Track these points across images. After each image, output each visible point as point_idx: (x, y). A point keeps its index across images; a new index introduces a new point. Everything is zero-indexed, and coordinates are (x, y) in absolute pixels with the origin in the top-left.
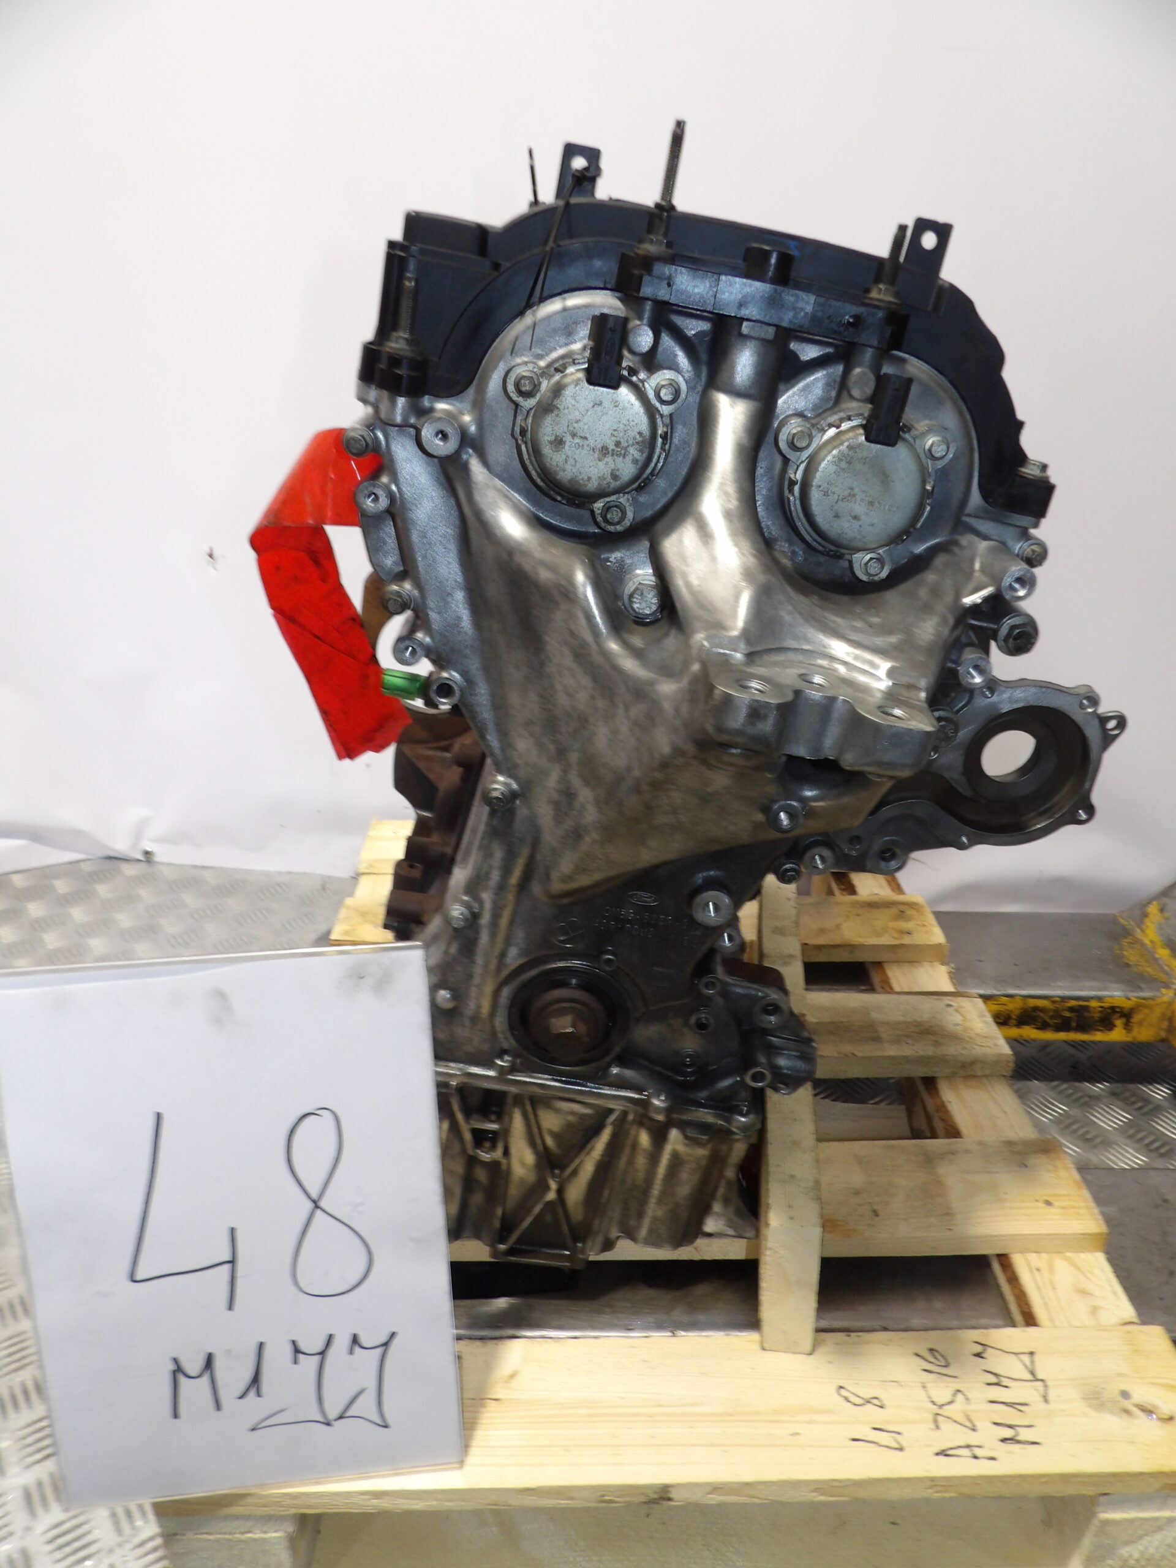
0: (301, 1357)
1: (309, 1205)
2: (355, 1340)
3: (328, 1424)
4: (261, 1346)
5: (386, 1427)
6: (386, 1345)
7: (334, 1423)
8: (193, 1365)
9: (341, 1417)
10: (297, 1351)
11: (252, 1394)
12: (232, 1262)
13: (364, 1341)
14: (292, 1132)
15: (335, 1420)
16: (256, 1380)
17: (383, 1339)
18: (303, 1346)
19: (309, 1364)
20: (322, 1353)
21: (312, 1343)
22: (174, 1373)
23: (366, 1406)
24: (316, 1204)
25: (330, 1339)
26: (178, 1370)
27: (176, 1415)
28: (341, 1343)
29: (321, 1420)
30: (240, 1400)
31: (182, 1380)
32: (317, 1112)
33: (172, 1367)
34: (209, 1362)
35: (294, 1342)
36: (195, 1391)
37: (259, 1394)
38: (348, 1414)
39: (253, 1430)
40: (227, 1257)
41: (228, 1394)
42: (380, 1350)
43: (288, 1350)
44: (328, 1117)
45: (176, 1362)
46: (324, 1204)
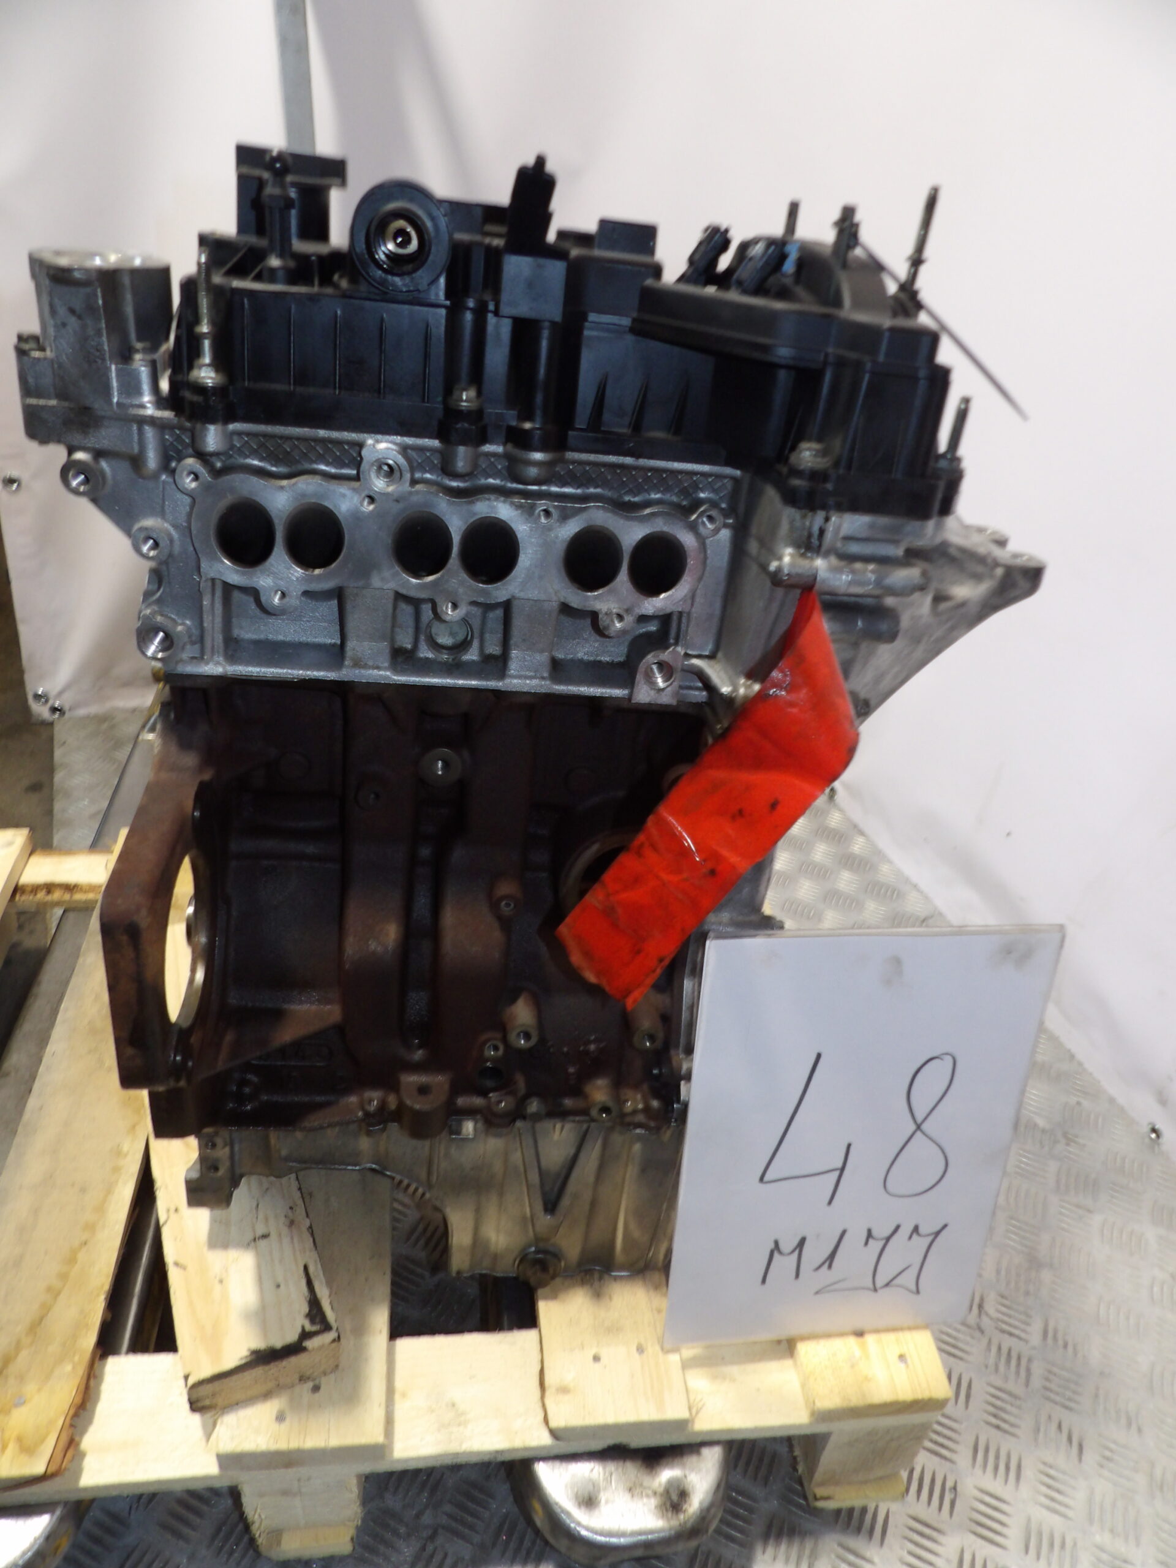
0: (872, 1241)
1: (913, 1127)
2: (916, 1229)
3: (875, 1290)
4: (844, 1232)
5: (917, 1293)
6: (937, 1233)
7: (880, 1289)
8: (787, 1245)
9: (886, 1286)
10: (869, 1234)
11: (824, 1269)
12: (842, 1169)
13: (922, 1230)
14: (918, 1071)
15: (882, 1287)
16: (831, 1258)
17: (937, 1229)
18: (875, 1233)
19: (875, 1246)
20: (888, 1239)
21: (882, 1231)
22: (773, 1251)
23: (908, 1278)
24: (918, 1127)
25: (898, 1228)
26: (776, 1249)
27: (763, 1282)
28: (905, 1231)
29: (871, 1287)
30: (815, 1271)
31: (777, 1255)
32: (941, 1056)
33: (772, 1246)
34: (802, 1242)
35: (869, 1230)
36: (784, 1264)
37: (830, 1267)
38: (892, 1283)
39: (817, 1293)
40: (840, 1165)
41: (807, 1267)
42: (931, 1238)
43: (864, 1235)
44: (948, 1060)
45: (776, 1243)
46: (924, 1127)
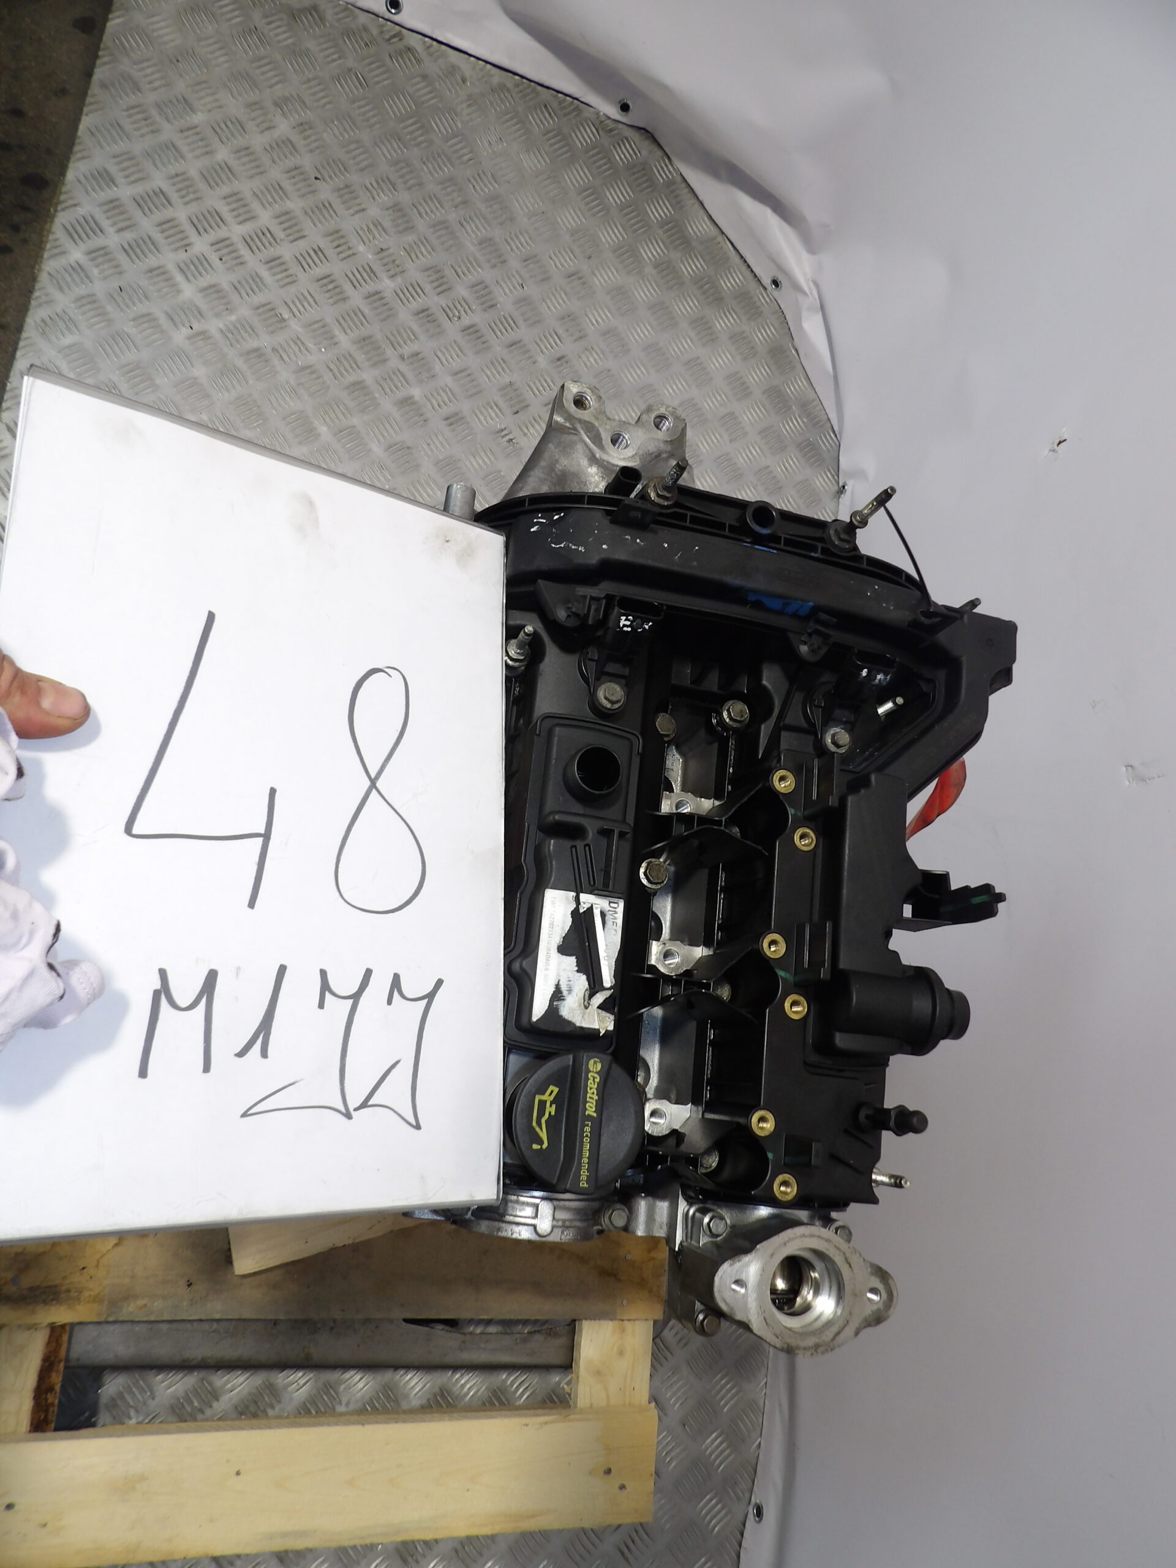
0: (329, 998)
1: (368, 783)
2: (396, 984)
3: (347, 1114)
4: (281, 973)
5: (417, 1128)
6: (430, 996)
7: (357, 1114)
8: (185, 989)
9: (364, 1105)
10: (325, 984)
11: (256, 1050)
12: (266, 836)
13: (406, 987)
14: (358, 688)
15: (356, 1110)
16: (264, 1028)
17: (427, 988)
18: (333, 981)
19: (338, 1009)
20: (355, 998)
21: (344, 978)
22: (156, 995)
23: (395, 1091)
24: (373, 783)
25: (367, 977)
26: (162, 992)
27: (143, 1073)
28: (380, 985)
29: (339, 1106)
30: (238, 1059)
31: (165, 1009)
32: (387, 670)
33: (156, 982)
34: (209, 986)
35: (323, 974)
36: (181, 1032)
37: (264, 1054)
38: (370, 1103)
39: (245, 1115)
40: (260, 827)
41: (225, 1045)
42: (422, 1005)
43: (315, 983)
44: (395, 681)
45: (163, 977)
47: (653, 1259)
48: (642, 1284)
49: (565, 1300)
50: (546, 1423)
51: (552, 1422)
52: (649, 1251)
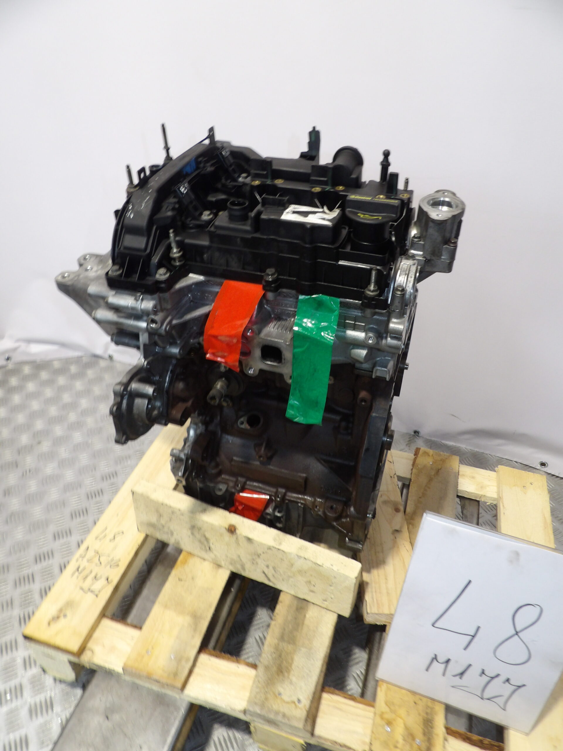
0: (484, 675)
1: (513, 632)
2: (508, 680)
3: (482, 699)
4: (470, 665)
5: (504, 710)
6: (519, 687)
7: (485, 700)
8: (442, 658)
9: (488, 699)
10: (483, 672)
11: (458, 677)
12: (473, 636)
13: (511, 682)
14: (521, 607)
16: (462, 674)
17: (519, 684)
18: (486, 672)
19: (485, 679)
20: (492, 678)
21: (490, 673)
22: (433, 659)
23: (501, 701)
24: (517, 633)
25: (498, 676)
26: (435, 658)
27: (427, 670)
28: (502, 678)
29: (480, 696)
30: (453, 677)
31: (435, 661)
32: (534, 605)
33: (434, 656)
34: (448, 661)
35: (483, 670)
36: (438, 667)
37: (461, 678)
38: (492, 700)
39: (453, 687)
40: (472, 634)
41: (449, 673)
42: (515, 687)
43: (480, 671)
44: (538, 609)
45: (436, 655)
46: (520, 634)
47: (432, 455)
48: (443, 461)
49: (448, 489)
50: (503, 506)
51: (503, 503)
52: (429, 456)
